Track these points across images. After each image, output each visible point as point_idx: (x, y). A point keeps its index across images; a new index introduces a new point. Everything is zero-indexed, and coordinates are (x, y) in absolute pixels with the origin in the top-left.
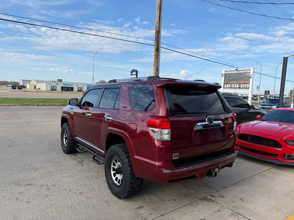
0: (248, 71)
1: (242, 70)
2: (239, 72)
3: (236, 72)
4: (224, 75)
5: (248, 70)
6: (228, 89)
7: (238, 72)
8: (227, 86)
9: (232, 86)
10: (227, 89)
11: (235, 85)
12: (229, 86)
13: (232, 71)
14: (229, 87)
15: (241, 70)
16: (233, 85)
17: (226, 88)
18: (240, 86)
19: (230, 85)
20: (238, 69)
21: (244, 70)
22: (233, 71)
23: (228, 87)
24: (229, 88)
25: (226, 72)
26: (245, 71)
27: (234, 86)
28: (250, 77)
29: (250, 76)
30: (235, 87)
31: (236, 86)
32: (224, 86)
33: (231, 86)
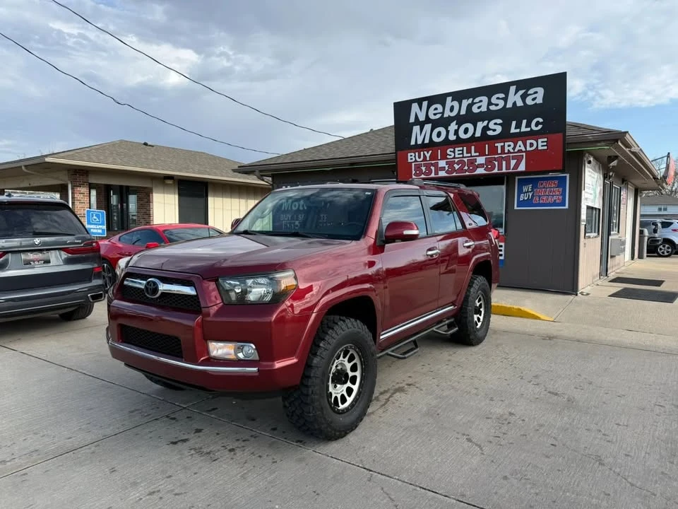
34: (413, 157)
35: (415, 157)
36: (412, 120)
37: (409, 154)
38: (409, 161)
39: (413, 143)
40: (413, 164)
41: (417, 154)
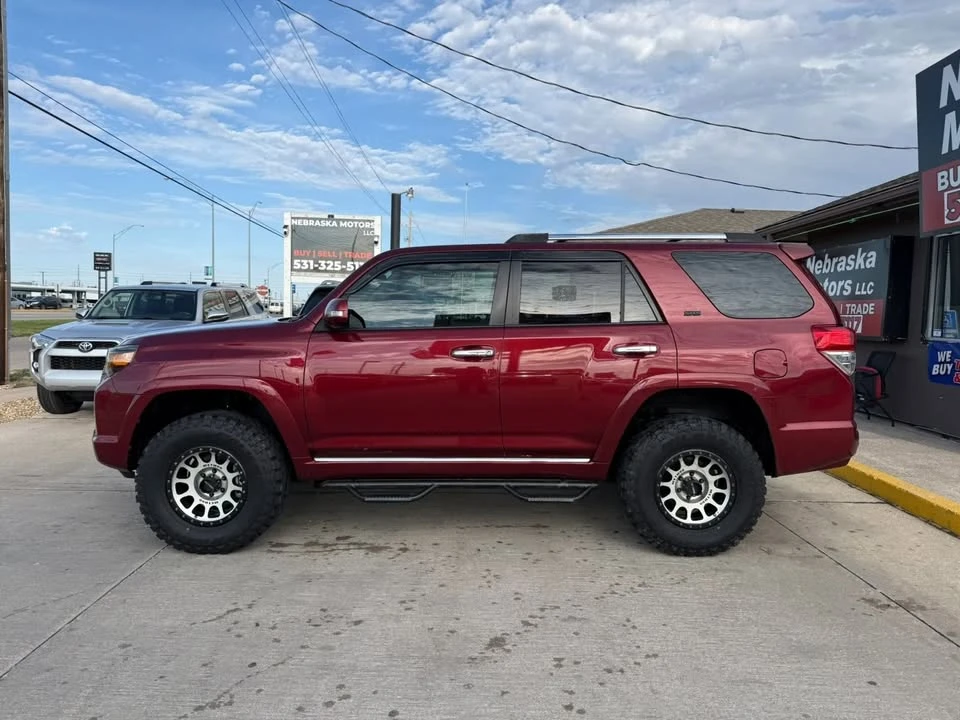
0: (367, 225)
1: (348, 220)
2: (338, 224)
3: (328, 223)
4: (290, 227)
5: (364, 221)
6: (308, 273)
7: (335, 224)
8: (302, 264)
9: (320, 265)
10: (303, 273)
11: (331, 263)
12: (309, 264)
13: (315, 219)
14: (312, 268)
15: (344, 220)
16: (323, 263)
17: (300, 270)
18: (344, 267)
19: (312, 262)
20: (336, 217)
21: (353, 220)
22: (320, 220)
23: (307, 267)
24: (308, 270)
25: (295, 222)
26: (356, 223)
27: (327, 265)
28: (376, 243)
29: (376, 239)
30: (329, 268)
31: (333, 267)
32: (292, 265)
33: (316, 266)
34: (945, 180)
35: (948, 179)
36: (943, 103)
37: (940, 175)
38: (940, 188)
39: (945, 150)
40: (946, 194)
41: (951, 171)
